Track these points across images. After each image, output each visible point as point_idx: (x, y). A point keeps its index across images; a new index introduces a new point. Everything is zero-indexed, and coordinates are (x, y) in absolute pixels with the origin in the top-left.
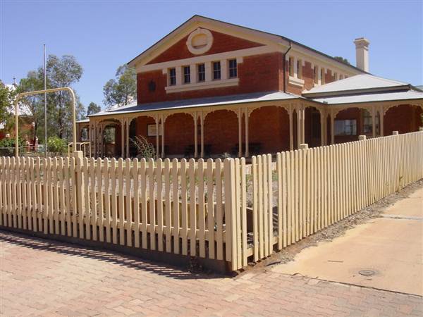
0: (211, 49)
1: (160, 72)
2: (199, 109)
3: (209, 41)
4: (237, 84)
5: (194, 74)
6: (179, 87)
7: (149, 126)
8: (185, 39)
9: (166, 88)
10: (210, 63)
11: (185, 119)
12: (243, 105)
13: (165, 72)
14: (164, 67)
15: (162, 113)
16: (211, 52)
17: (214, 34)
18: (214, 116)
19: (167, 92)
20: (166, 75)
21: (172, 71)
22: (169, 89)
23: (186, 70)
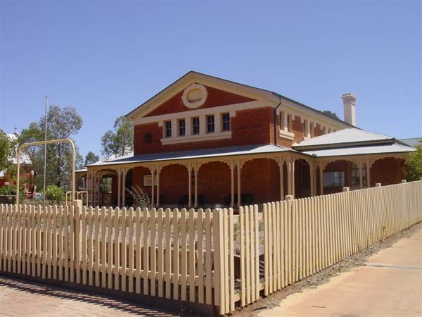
0: (205, 103)
1: (156, 124)
2: (194, 161)
3: (204, 96)
4: (230, 137)
5: (188, 127)
6: (175, 139)
7: (145, 176)
8: (181, 94)
9: (162, 140)
10: (204, 117)
11: (180, 170)
12: (236, 157)
13: (161, 124)
14: (160, 120)
15: (157, 163)
16: (205, 106)
17: (208, 89)
18: (207, 168)
19: (163, 144)
20: (162, 128)
21: (168, 124)
22: (165, 141)
23: (182, 123)
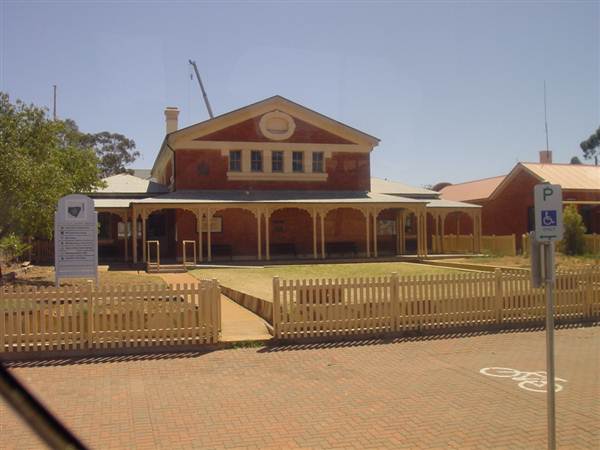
1: (216, 154)
4: (325, 180)
8: (259, 118)
9: (227, 174)
13: (225, 154)
17: (296, 121)
19: (230, 179)
20: (226, 158)
22: (232, 176)
